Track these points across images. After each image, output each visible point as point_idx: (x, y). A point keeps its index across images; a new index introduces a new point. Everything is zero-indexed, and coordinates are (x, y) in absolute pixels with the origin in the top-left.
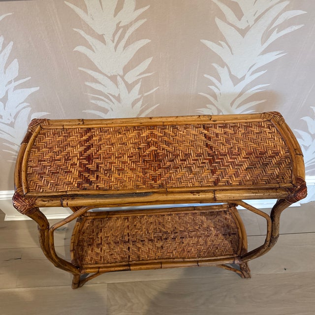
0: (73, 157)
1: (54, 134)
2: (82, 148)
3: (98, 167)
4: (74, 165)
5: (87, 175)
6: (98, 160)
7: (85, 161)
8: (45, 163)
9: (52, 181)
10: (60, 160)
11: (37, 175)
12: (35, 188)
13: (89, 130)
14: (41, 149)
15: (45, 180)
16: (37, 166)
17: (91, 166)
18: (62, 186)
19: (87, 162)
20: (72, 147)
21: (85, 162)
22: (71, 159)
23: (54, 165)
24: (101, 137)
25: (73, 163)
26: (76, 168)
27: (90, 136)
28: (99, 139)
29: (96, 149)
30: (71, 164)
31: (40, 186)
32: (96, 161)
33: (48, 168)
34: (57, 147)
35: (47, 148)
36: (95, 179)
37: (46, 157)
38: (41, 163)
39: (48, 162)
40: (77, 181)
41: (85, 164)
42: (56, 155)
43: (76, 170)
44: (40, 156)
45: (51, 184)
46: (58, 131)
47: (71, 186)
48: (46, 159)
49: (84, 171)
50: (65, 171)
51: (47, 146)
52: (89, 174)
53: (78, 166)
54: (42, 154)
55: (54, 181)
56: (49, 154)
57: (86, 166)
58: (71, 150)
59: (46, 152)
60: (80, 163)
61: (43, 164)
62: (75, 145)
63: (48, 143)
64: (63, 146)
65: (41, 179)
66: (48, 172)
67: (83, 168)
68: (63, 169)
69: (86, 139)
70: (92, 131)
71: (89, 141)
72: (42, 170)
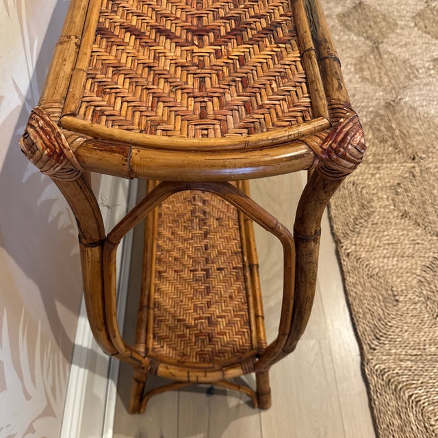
0: (192, 57)
2: (165, 42)
4: (218, 54)
6: (205, 19)
7: (206, 38)
8: (212, 106)
9: (274, 85)
10: (202, 79)
11: (255, 116)
12: (299, 114)
13: (103, 31)
14: (157, 118)
15: (269, 99)
16: (223, 122)
17: (222, 28)
19: (212, 34)
20: (156, 58)
21: (210, 37)
22: (200, 60)
23: (220, 88)
24: (132, 13)
25: (212, 56)
26: (230, 49)
27: (123, 30)
28: (138, 16)
29: (172, 20)
30: (217, 58)
31: (292, 106)
32: (208, 21)
33: (228, 97)
34: (153, 85)
35: (155, 105)
36: (263, 20)
37: (191, 105)
38: (212, 113)
39: (210, 100)
40: (268, 45)
41: (218, 36)
42: (184, 87)
43: (236, 50)
44: (183, 117)
45: (281, 85)
46: (91, 86)
47: (284, 53)
48: (198, 105)
49: (238, 37)
50: (238, 66)
51: (150, 105)
52: (249, 30)
53: (223, 47)
54: (178, 115)
55: (274, 82)
56: (179, 101)
57: (222, 34)
58: (168, 61)
59: (170, 107)
60: (211, 44)
61: (216, 109)
62: (153, 55)
63: (136, 105)
64: (152, 76)
65: (268, 106)
66: (243, 96)
67: (230, 39)
68: (232, 71)
69: (133, 37)
70: (107, 27)
71: (142, 31)
72: (235, 110)
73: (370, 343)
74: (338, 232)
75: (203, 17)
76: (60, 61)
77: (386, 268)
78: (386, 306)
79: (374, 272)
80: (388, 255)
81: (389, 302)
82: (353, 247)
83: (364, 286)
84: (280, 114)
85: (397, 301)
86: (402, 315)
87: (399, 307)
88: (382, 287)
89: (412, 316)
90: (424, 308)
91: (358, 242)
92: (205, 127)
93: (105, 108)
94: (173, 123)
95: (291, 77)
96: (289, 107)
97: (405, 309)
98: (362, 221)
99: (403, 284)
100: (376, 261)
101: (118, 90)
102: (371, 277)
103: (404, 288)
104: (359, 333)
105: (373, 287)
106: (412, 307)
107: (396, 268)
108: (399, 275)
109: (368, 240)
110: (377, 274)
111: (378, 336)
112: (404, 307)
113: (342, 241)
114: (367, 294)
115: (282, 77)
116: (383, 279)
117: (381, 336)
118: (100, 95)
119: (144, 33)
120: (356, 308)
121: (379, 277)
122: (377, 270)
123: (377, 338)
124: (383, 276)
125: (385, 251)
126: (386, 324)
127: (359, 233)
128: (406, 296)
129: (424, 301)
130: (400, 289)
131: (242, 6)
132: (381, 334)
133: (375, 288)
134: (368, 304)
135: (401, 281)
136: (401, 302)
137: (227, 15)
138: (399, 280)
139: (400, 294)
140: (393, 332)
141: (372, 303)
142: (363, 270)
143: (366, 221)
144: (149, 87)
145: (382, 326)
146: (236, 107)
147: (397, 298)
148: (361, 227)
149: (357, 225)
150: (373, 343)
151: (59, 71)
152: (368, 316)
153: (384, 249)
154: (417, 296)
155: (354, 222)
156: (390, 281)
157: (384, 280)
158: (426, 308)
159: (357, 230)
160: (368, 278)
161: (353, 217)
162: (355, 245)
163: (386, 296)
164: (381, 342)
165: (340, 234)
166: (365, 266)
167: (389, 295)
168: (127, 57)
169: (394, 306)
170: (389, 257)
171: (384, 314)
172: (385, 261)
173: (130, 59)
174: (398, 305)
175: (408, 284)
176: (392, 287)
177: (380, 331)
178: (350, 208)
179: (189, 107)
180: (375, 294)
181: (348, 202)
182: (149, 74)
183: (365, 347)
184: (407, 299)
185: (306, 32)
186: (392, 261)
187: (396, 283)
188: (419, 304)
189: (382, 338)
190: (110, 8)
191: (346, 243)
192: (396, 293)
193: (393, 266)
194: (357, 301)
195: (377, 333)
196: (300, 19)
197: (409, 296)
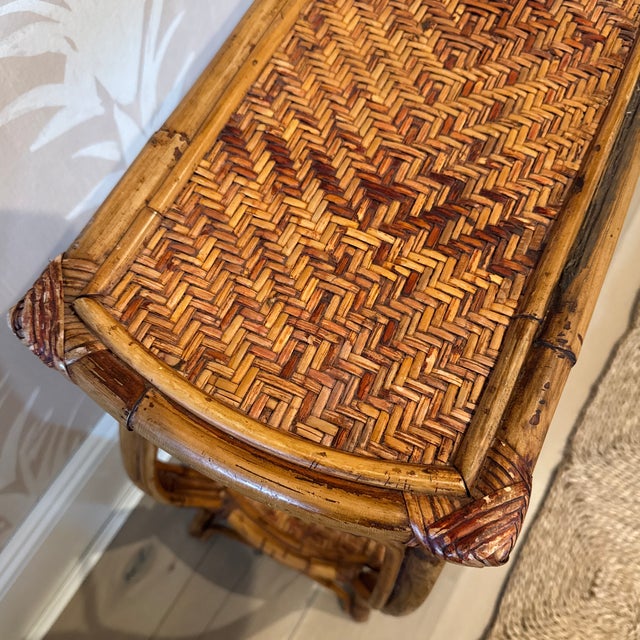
0: (339, 243)
1: (167, 264)
2: (314, 195)
3: (442, 179)
4: (380, 254)
5: (462, 227)
6: (405, 166)
7: (383, 209)
8: (312, 358)
9: (431, 360)
10: (328, 296)
11: (365, 409)
12: (435, 440)
13: (231, 136)
14: (218, 346)
15: (406, 386)
16: (312, 397)
17: (421, 199)
18: (476, 329)
19: (396, 205)
20: (283, 224)
21: (389, 212)
22: (346, 255)
23: (344, 326)
24: (297, 111)
25: (370, 253)
26: (406, 252)
27: (264, 144)
28: (302, 121)
29: (350, 150)
30: (376, 261)
31: (434, 416)
32: (407, 173)
33: (346, 352)
34: (249, 278)
35: (229, 319)
36: (498, 208)
37: (281, 341)
38: (303, 372)
39: (315, 344)
40: (474, 269)
41: (404, 214)
42: (291, 300)
43: (416, 256)
44: (258, 360)
45: (443, 366)
46: (157, 245)
47: (491, 297)
48: (294, 344)
49: (436, 229)
50: (398, 293)
51: (222, 316)
52: (463, 219)
53: (399, 240)
54: (253, 353)
55: (435, 352)
56: (268, 325)
57: (413, 213)
58: (297, 238)
59: (250, 331)
60: (383, 228)
61: (314, 366)
62: (281, 215)
63: (203, 308)
64: (257, 258)
65: (395, 399)
66: (371, 359)
67: (420, 228)
68: (383, 299)
69: (272, 164)
70: (243, 128)
71: (292, 157)
72: (343, 381)
73: (508, 625)
74: (577, 443)
75: (403, 161)
76: (135, 179)
77: (611, 537)
78: (569, 591)
79: (589, 533)
80: (629, 520)
81: (578, 588)
82: (584, 478)
83: (557, 543)
84: (406, 425)
85: (592, 594)
86: (584, 618)
87: (589, 604)
88: (583, 560)
89: (598, 628)
90: (625, 629)
91: (597, 476)
92: (277, 394)
93: (154, 297)
94: (235, 365)
95: (470, 355)
96: (428, 417)
97: (596, 612)
98: (627, 447)
99: (620, 576)
100: (605, 518)
101: (191, 269)
102: (579, 536)
103: (617, 582)
104: (503, 603)
105: (570, 551)
106: (608, 616)
107: (627, 547)
108: (625, 559)
109: (616, 481)
110: (592, 537)
111: (527, 624)
112: (596, 608)
113: (575, 460)
114: (555, 558)
115: (455, 349)
116: (595, 549)
117: (532, 627)
118: (160, 267)
119: (293, 162)
120: (523, 567)
121: (591, 544)
122: (596, 532)
123: (524, 626)
124: (598, 546)
125: (628, 513)
126: (551, 615)
127: (609, 463)
128: (612, 595)
129: (634, 619)
130: (609, 580)
131: (482, 161)
132: (534, 624)
133: (572, 555)
134: (544, 572)
135: (619, 571)
136: (597, 599)
137: (446, 173)
138: (619, 567)
139: (605, 587)
140: (553, 632)
141: (552, 574)
142: (574, 519)
143: (633, 450)
144: (240, 280)
145: (543, 615)
146: (346, 377)
147: (596, 590)
148: (619, 455)
149: (615, 448)
150: (512, 629)
151: (123, 200)
152: (533, 588)
153: (629, 509)
154: (629, 606)
155: (614, 442)
156: (603, 559)
157: (594, 553)
158: (629, 631)
159: (609, 457)
160: (573, 535)
161: (616, 432)
162: (590, 477)
163: (581, 576)
164: (525, 633)
165: (579, 447)
166: (582, 515)
167: (586, 577)
168: (241, 204)
169: (582, 598)
170: (627, 525)
171: (558, 599)
172: (620, 526)
173: (243, 209)
174: (588, 599)
175: (628, 582)
176: (600, 570)
177: (535, 619)
178: (622, 417)
179: (277, 344)
180: (565, 564)
181: (627, 405)
182: (255, 252)
183: (498, 627)
184: (610, 600)
185: (548, 274)
186: (629, 533)
187: (611, 568)
188: (622, 620)
189: (531, 630)
190: (268, 88)
191: (578, 466)
192: (598, 582)
193: (625, 540)
194: (533, 558)
195: (528, 619)
196: (557, 239)
197: (615, 598)
